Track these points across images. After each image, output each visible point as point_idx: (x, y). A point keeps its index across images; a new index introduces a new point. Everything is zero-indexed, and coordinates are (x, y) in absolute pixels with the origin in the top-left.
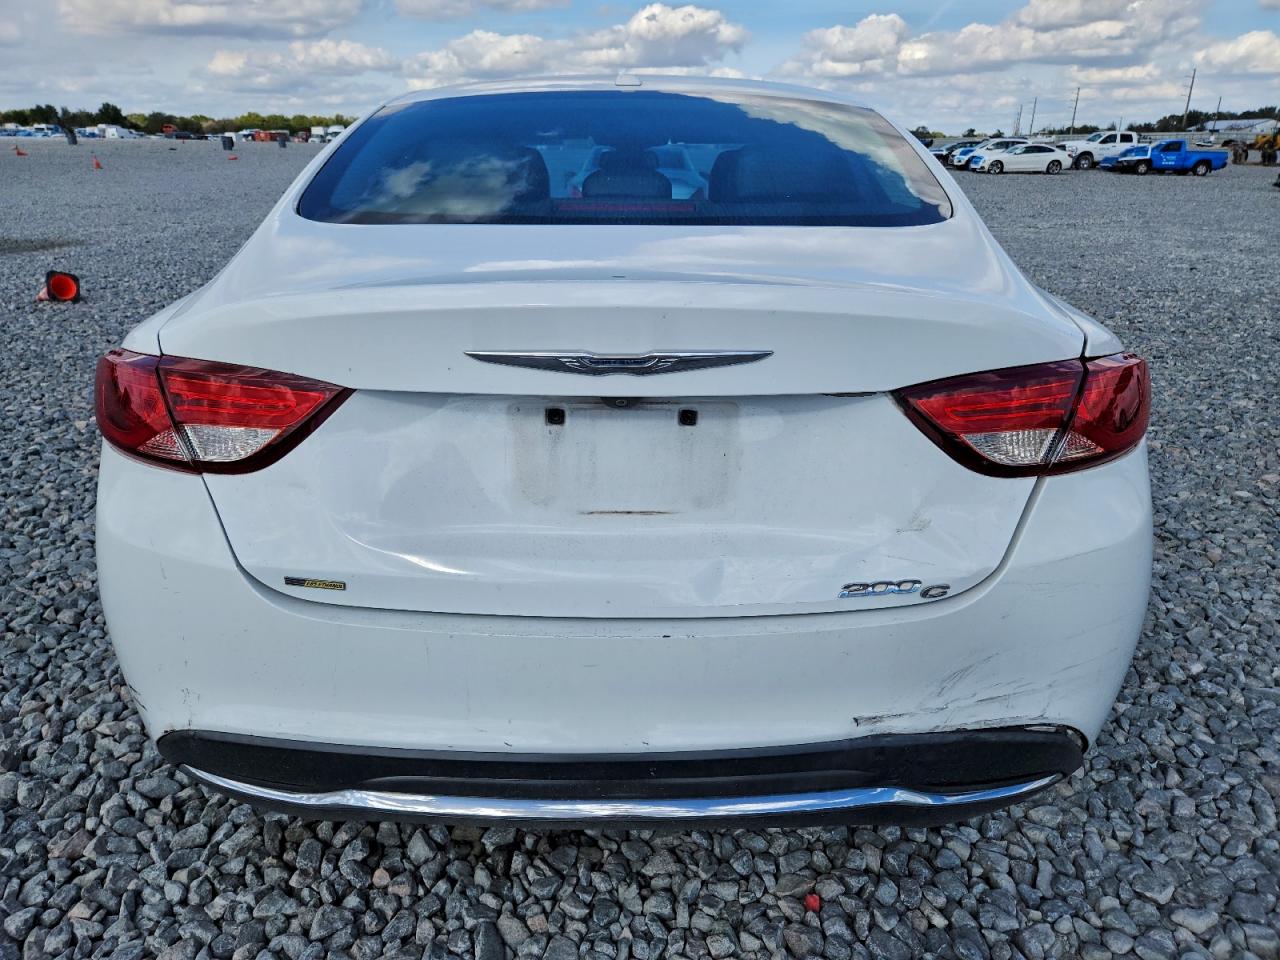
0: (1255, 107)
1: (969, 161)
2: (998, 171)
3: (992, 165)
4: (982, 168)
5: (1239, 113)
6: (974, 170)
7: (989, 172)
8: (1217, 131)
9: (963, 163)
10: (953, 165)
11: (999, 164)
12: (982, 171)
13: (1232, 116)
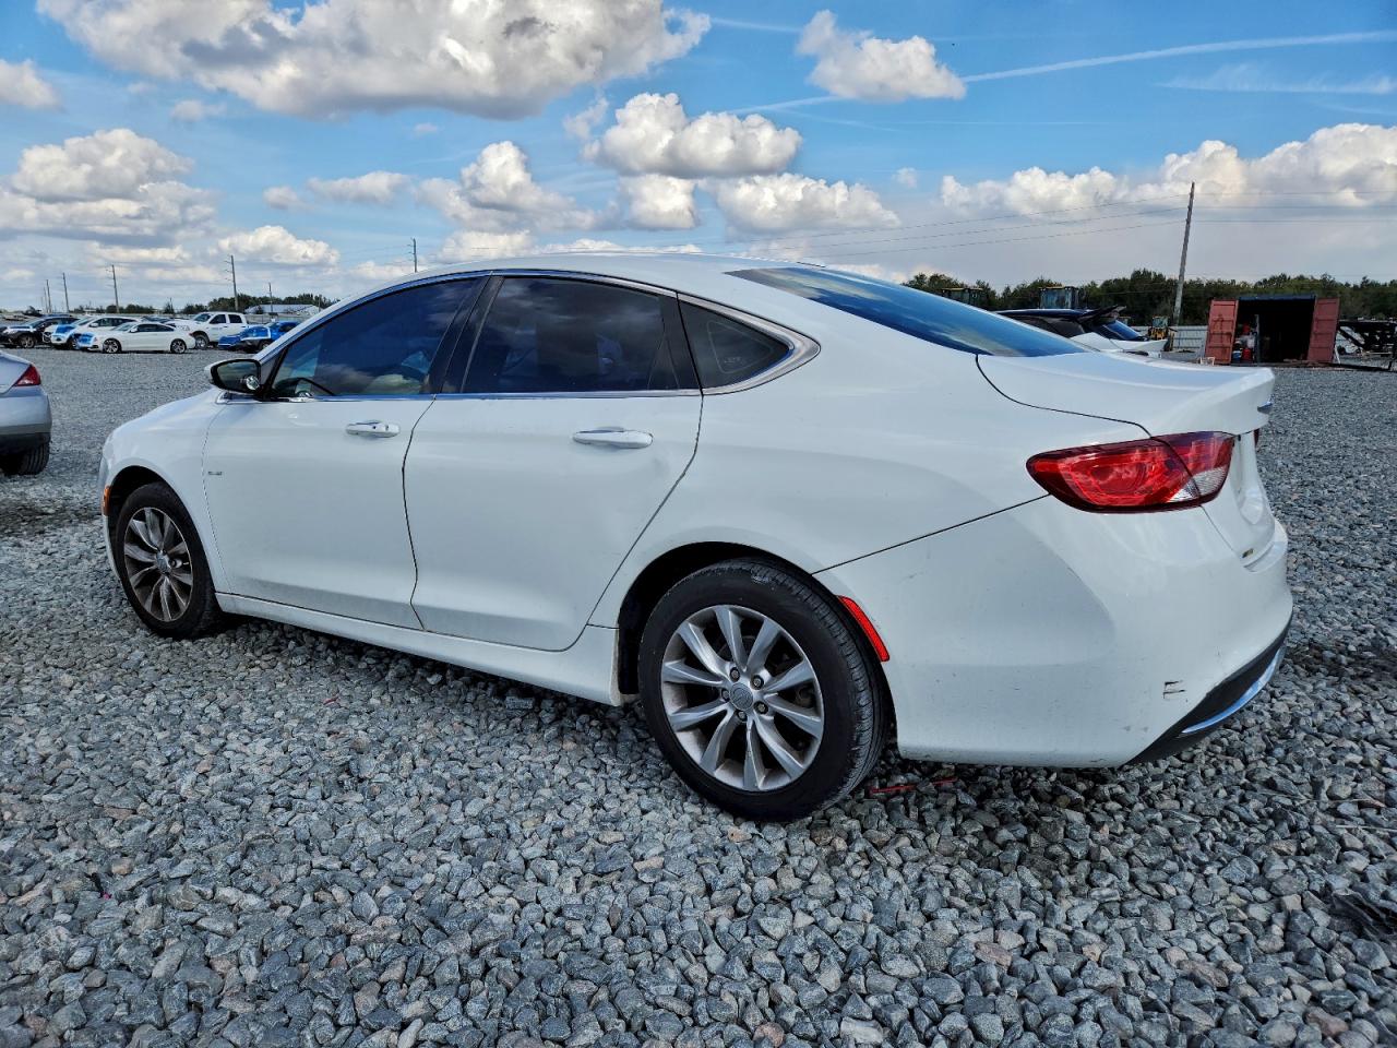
0: (295, 294)
1: (70, 339)
2: (115, 350)
3: (106, 343)
4: (95, 346)
5: (283, 299)
6: (84, 350)
7: (104, 351)
8: (276, 314)
9: (64, 341)
10: (51, 344)
11: (111, 342)
12: (95, 349)
13: (278, 301)
